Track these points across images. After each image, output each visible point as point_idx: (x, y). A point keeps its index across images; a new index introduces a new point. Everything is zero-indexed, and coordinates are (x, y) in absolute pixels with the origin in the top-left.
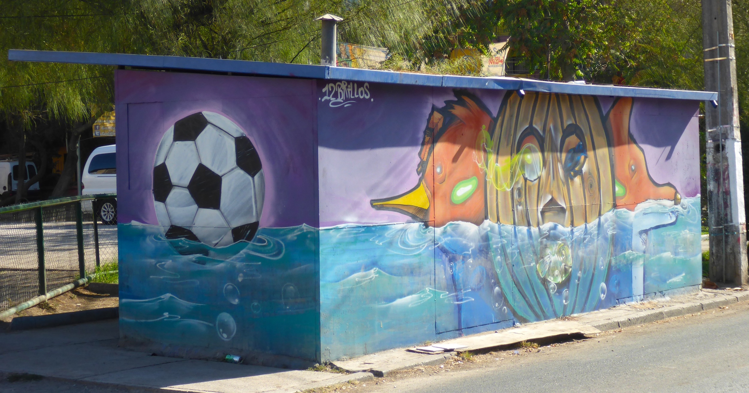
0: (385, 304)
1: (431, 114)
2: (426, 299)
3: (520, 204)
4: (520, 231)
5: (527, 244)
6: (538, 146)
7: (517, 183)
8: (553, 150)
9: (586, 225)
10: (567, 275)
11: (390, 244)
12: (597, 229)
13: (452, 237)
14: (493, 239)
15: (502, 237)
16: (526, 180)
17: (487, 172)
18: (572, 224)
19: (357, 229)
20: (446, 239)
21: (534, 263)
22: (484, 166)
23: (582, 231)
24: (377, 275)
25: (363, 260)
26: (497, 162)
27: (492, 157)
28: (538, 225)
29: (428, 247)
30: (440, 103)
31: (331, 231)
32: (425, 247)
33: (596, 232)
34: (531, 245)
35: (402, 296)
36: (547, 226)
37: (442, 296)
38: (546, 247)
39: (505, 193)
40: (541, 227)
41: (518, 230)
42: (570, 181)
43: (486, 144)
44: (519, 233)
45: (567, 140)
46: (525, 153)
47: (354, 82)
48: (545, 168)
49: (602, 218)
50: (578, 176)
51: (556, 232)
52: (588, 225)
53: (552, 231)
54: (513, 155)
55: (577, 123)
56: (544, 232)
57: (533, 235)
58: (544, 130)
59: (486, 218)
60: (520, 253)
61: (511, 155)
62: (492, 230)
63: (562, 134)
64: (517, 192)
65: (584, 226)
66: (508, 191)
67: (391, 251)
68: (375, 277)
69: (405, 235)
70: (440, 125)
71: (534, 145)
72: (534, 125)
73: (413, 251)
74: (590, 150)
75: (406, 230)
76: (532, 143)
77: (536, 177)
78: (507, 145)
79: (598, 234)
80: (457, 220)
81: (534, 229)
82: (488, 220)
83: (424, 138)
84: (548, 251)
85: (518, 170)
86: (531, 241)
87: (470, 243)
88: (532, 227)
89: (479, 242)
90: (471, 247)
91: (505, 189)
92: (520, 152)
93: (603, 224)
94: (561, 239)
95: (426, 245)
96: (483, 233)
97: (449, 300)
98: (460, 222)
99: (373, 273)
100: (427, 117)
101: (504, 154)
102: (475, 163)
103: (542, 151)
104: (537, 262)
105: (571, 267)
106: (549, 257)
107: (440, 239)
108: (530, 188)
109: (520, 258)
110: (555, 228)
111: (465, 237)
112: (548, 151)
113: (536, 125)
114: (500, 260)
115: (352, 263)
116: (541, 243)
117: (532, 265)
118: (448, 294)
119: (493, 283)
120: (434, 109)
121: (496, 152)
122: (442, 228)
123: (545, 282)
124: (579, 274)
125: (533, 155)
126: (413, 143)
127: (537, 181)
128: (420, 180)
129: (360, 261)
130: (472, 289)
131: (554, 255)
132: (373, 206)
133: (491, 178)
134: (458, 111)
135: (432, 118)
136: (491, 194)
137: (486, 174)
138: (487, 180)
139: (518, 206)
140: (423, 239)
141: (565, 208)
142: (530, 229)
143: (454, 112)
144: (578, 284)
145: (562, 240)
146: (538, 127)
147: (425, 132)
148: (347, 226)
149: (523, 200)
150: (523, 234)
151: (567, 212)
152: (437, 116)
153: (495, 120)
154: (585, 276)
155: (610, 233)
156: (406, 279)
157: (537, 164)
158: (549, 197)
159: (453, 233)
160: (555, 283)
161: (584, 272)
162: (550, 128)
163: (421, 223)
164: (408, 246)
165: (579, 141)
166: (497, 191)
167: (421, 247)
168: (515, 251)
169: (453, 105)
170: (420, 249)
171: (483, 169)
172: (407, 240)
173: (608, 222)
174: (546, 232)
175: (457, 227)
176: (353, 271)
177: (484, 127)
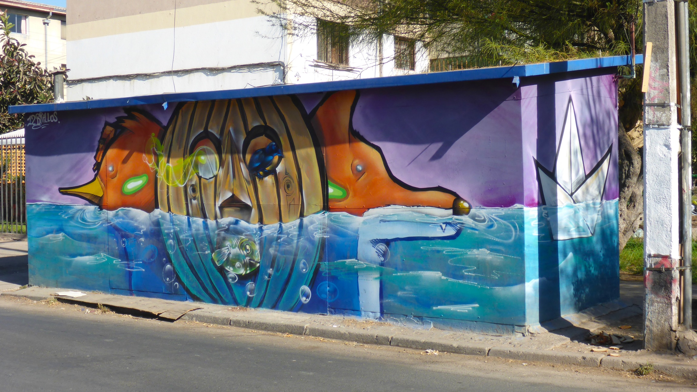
0: (68, 258)
1: (104, 128)
2: (101, 262)
3: (195, 198)
4: (194, 222)
5: (202, 234)
6: (215, 149)
7: (191, 180)
8: (234, 150)
9: (281, 225)
10: (253, 269)
11: (72, 218)
12: (297, 229)
13: (123, 218)
14: (165, 225)
15: (173, 225)
16: (200, 178)
17: (158, 170)
18: (261, 221)
19: (50, 206)
20: (118, 220)
21: (209, 252)
22: (154, 166)
23: (276, 230)
24: (64, 238)
25: (55, 227)
26: (168, 162)
27: (163, 160)
28: (216, 218)
29: (102, 224)
30: (112, 119)
31: (33, 206)
32: (100, 224)
33: (296, 233)
34: (206, 236)
35: (81, 255)
36: (226, 220)
37: (115, 262)
38: (224, 239)
39: (177, 189)
40: (219, 220)
41: (192, 221)
42: (257, 180)
43: (156, 148)
44: (193, 223)
45: (253, 142)
46: (199, 154)
47: (47, 112)
48: (223, 168)
49: (306, 220)
50: (270, 176)
51: (238, 227)
52: (283, 225)
53: (232, 226)
54: (186, 156)
55: (268, 124)
56: (223, 226)
57: (209, 226)
58: (222, 133)
59: (157, 207)
60: (194, 241)
61: (184, 157)
62: (163, 217)
63: (246, 136)
64: (191, 188)
65: (279, 225)
66: (180, 187)
67: (72, 223)
68: (63, 239)
69: (84, 213)
70: (112, 136)
71: (210, 147)
72: (209, 130)
73: (89, 225)
74: (287, 150)
75: (85, 210)
76: (206, 145)
77: (212, 176)
78: (180, 148)
79: (299, 235)
80: (129, 207)
81: (211, 222)
82: (159, 210)
83: (99, 146)
84: (228, 243)
85: (191, 169)
86: (207, 232)
87: (141, 225)
88: (208, 220)
89: (150, 225)
90: (142, 229)
91: (177, 185)
92: (193, 154)
93: (307, 227)
94: (244, 234)
95: (101, 222)
96: (155, 219)
97: (121, 266)
98: (130, 209)
99: (61, 236)
100: (101, 131)
101: (176, 157)
102: (146, 163)
103: (219, 153)
104: (212, 251)
105: (259, 262)
106: (228, 249)
107: (112, 219)
108: (205, 185)
109: (193, 245)
110: (236, 222)
111: (136, 221)
112: (226, 153)
113: (212, 129)
114: (172, 243)
115: (48, 228)
116: (219, 235)
117: (207, 252)
118: (121, 262)
119: (165, 261)
120: (107, 124)
121: (167, 155)
122: (114, 212)
123: (222, 270)
124: (270, 271)
125: (208, 156)
126: (89, 150)
127: (213, 179)
128: (96, 175)
129: (53, 227)
130: (143, 262)
131: (234, 248)
132: (60, 192)
133: (161, 176)
134: (128, 123)
135: (105, 130)
136: (162, 188)
137: (156, 172)
138: (158, 177)
139: (193, 200)
140: (98, 218)
141: (251, 206)
142: (206, 221)
143: (124, 124)
144: (268, 281)
145: (246, 235)
146: (214, 131)
147: (99, 142)
148: (43, 203)
149: (198, 195)
150: (198, 224)
151: (253, 210)
152: (109, 129)
153: (166, 128)
154: (278, 274)
155: (318, 236)
156: (85, 244)
157: (212, 164)
158: (229, 195)
159: (125, 216)
160: (236, 274)
161: (277, 270)
162: (229, 131)
163: (96, 206)
164: (86, 221)
165: (270, 141)
166: (168, 187)
167: (96, 223)
168: (189, 238)
169: (124, 120)
170: (95, 225)
171: (154, 169)
172: (85, 217)
173: (315, 224)
174: (225, 226)
175: (129, 212)
176: (48, 233)
177: (153, 134)
